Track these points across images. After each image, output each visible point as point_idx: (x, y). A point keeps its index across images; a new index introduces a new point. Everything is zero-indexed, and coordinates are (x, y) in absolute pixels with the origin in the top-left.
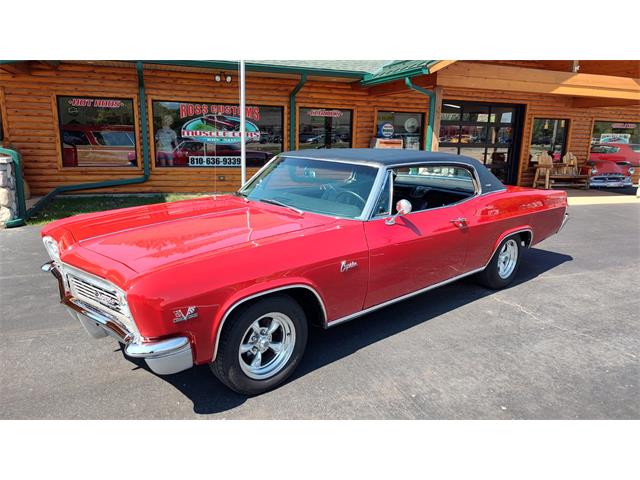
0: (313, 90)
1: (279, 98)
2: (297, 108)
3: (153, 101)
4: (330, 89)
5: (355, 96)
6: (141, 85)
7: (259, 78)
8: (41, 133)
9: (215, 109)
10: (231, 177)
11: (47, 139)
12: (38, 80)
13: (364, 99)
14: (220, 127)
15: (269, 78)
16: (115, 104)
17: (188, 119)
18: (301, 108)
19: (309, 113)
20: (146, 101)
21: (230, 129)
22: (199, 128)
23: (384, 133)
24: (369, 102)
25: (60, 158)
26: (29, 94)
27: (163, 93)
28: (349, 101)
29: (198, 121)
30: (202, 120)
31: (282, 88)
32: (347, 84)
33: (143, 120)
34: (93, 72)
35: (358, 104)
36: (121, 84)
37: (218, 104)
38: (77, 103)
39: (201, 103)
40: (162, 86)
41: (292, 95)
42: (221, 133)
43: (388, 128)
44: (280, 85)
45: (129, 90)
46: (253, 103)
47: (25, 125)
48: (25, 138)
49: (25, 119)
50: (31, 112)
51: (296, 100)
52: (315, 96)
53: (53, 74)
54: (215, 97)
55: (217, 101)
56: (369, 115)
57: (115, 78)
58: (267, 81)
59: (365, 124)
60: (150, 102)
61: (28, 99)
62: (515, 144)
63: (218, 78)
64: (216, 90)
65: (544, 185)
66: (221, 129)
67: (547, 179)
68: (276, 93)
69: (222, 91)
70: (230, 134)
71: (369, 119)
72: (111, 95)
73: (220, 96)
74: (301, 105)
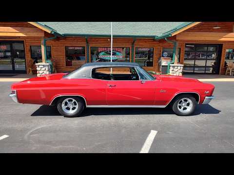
0: (140, 42)
2: (134, 48)
3: (91, 47)
5: (155, 43)
6: (87, 43)
8: (60, 57)
11: (62, 58)
16: (80, 48)
17: (100, 52)
19: (139, 49)
20: (89, 47)
22: (104, 55)
24: (159, 45)
25: (65, 64)
26: (58, 46)
27: (93, 44)
28: (152, 45)
29: (103, 53)
30: (105, 52)
31: (130, 42)
32: (151, 40)
33: (88, 52)
34: (75, 39)
35: (156, 46)
36: (82, 43)
38: (70, 48)
39: (105, 47)
41: (133, 43)
43: (165, 54)
45: (84, 44)
47: (57, 55)
49: (57, 53)
50: (58, 51)
51: (134, 45)
52: (140, 44)
53: (64, 40)
56: (159, 49)
57: (80, 41)
61: (58, 48)
62: (218, 59)
63: (109, 40)
65: (229, 74)
67: (231, 72)
68: (127, 43)
71: (159, 51)
72: (79, 46)
74: (136, 47)
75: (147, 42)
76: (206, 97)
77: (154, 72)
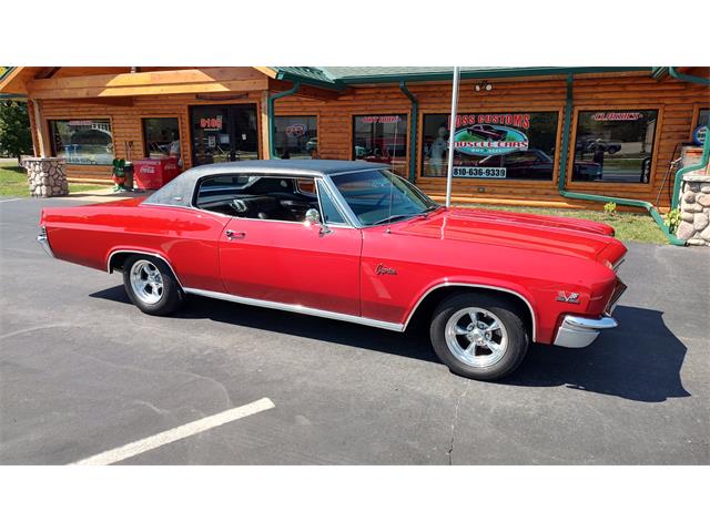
0: (600, 89)
1: (553, 103)
2: (576, 112)
3: (424, 115)
4: (625, 85)
5: (662, 91)
6: (415, 101)
7: (530, 82)
8: (339, 146)
9: (482, 119)
10: (491, 189)
11: (343, 151)
12: (343, 103)
13: (677, 95)
14: (485, 137)
15: (543, 81)
16: (395, 121)
18: (580, 112)
19: (593, 117)
20: (418, 115)
21: (495, 139)
22: (465, 138)
23: (699, 139)
24: (685, 98)
26: (335, 115)
27: (433, 106)
28: (650, 98)
29: (465, 132)
30: (469, 131)
31: (559, 91)
33: (414, 133)
34: (379, 93)
35: (667, 102)
36: (400, 102)
37: (484, 114)
39: (469, 114)
40: (434, 100)
41: (570, 97)
42: (486, 144)
44: (555, 88)
45: (404, 106)
46: (522, 110)
47: (331, 141)
48: (329, 151)
49: (331, 135)
50: (335, 130)
51: (575, 103)
52: (601, 96)
53: (350, 98)
54: (482, 107)
55: (483, 110)
56: (686, 114)
57: (395, 96)
58: (541, 85)
59: (675, 128)
60: (421, 116)
61: (335, 119)
63: (478, 88)
64: (484, 100)
66: (486, 140)
68: (550, 97)
69: (489, 100)
70: (495, 144)
71: (683, 121)
72: (391, 112)
73: (488, 105)
74: (582, 108)
75: (629, 88)
76: (569, 318)
77: (649, 205)
